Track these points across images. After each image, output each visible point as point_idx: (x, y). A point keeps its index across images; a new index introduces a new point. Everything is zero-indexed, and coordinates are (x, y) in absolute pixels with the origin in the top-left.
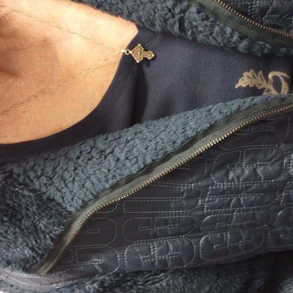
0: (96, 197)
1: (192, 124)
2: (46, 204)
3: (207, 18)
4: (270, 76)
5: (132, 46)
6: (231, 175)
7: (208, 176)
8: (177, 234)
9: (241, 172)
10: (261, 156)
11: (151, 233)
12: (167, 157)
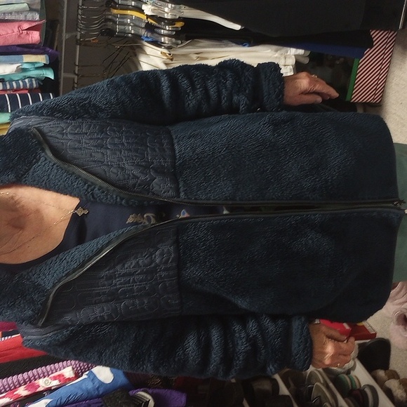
0: (59, 281)
1: (101, 242)
2: (37, 288)
3: (103, 192)
4: (145, 216)
5: (76, 209)
6: (126, 266)
7: (114, 267)
8: (107, 301)
9: (130, 265)
10: (139, 255)
11: (93, 302)
12: (90, 259)
